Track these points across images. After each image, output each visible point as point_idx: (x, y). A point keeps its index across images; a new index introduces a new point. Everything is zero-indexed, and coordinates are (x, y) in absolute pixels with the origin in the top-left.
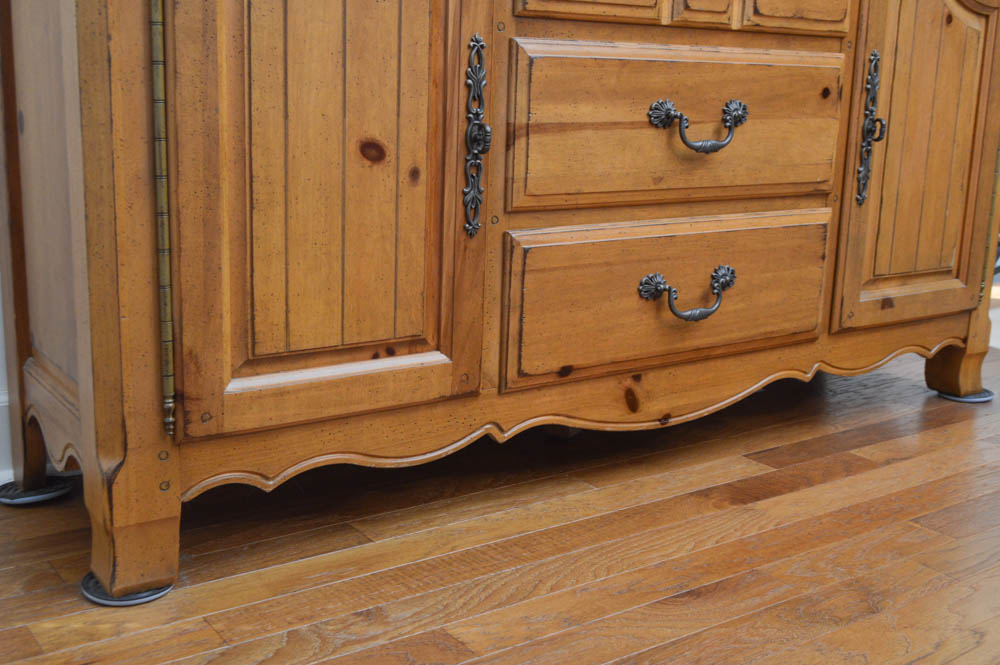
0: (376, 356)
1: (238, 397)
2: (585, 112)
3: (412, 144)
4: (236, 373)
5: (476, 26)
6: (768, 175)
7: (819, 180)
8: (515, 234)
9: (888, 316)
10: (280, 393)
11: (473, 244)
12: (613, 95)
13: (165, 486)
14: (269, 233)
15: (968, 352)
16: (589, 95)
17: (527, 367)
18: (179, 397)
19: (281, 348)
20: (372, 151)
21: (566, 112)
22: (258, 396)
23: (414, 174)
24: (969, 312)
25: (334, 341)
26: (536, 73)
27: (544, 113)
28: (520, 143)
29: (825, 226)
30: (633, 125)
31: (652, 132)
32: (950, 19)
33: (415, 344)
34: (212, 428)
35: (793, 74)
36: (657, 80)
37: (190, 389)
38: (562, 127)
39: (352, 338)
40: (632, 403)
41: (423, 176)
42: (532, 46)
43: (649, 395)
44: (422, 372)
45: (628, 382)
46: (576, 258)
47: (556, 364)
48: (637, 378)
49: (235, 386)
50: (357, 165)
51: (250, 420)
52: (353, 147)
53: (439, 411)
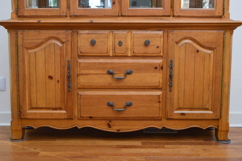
0: (53, 110)
1: (29, 113)
2: (92, 72)
3: (57, 76)
4: (29, 110)
5: (69, 58)
6: (140, 84)
7: (156, 86)
8: (79, 92)
9: (184, 117)
10: (35, 113)
11: (70, 93)
12: (98, 69)
13: (19, 125)
14: (34, 89)
15: (219, 130)
16: (93, 69)
17: (82, 116)
18: (20, 112)
19: (36, 106)
20: (50, 78)
21: (88, 72)
22: (32, 113)
23: (58, 81)
24: (218, 120)
25: (45, 107)
26: (81, 65)
27: (83, 72)
28: (79, 77)
29: (159, 96)
30: (103, 74)
31: (108, 75)
32: (198, 51)
33: (60, 109)
34: (24, 117)
35: (145, 64)
36: (109, 66)
37: (21, 111)
38: (87, 74)
39: (48, 107)
40: (109, 126)
41: (60, 82)
42: (80, 61)
43: (114, 125)
44: (61, 114)
45: (108, 122)
46: (91, 97)
47: (88, 116)
48: (110, 121)
49: (29, 111)
50: (48, 80)
51: (30, 117)
52: (47, 77)
53: (66, 121)
